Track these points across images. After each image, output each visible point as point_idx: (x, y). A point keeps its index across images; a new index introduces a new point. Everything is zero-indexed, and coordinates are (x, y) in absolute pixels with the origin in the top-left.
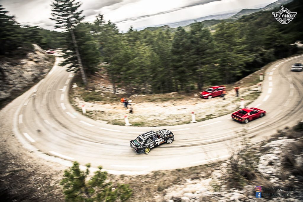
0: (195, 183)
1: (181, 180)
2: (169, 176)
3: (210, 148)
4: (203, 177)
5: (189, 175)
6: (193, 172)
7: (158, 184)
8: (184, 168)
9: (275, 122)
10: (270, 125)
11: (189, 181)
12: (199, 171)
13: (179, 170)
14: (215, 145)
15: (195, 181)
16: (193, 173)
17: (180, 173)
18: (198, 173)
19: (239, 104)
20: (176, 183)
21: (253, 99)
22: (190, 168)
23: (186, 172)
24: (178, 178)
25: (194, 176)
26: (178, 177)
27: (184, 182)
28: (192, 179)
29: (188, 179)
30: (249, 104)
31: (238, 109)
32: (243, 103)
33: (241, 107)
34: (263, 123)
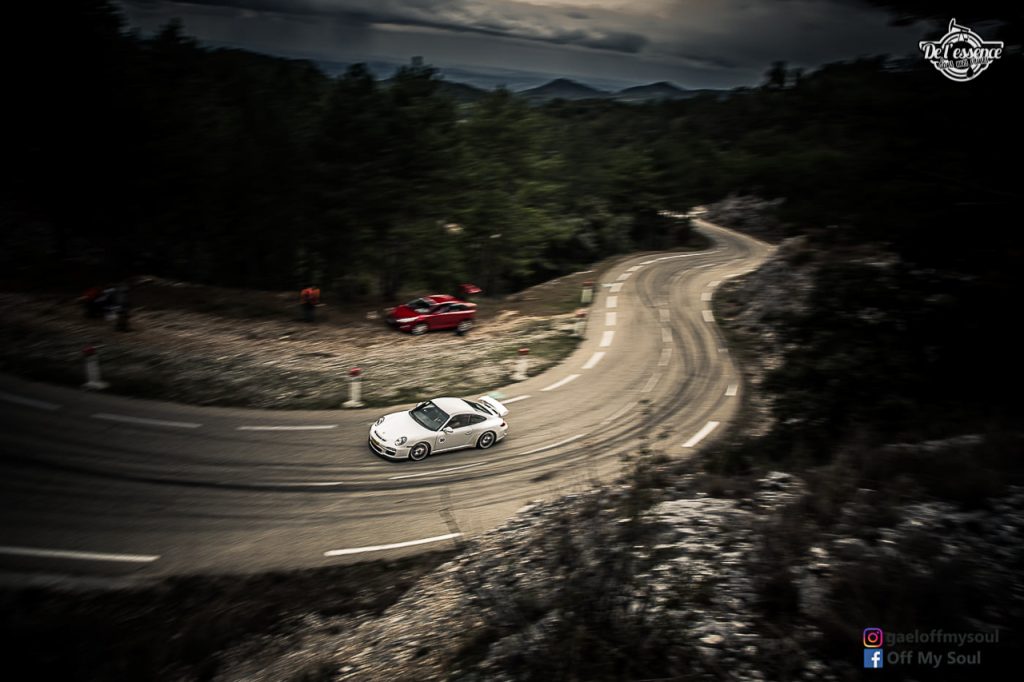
0: (334, 631)
2: (237, 598)
3: (400, 502)
5: (315, 598)
6: (332, 587)
8: (297, 571)
9: (612, 438)
10: (600, 446)
11: (313, 620)
14: (420, 493)
15: (336, 621)
16: (332, 592)
17: (279, 589)
19: (512, 367)
20: (262, 627)
21: (554, 355)
22: (322, 573)
23: (303, 585)
24: (270, 610)
25: (334, 601)
27: (291, 625)
29: (311, 612)
30: (541, 370)
31: (506, 381)
32: (523, 364)
33: (517, 376)
34: (579, 436)
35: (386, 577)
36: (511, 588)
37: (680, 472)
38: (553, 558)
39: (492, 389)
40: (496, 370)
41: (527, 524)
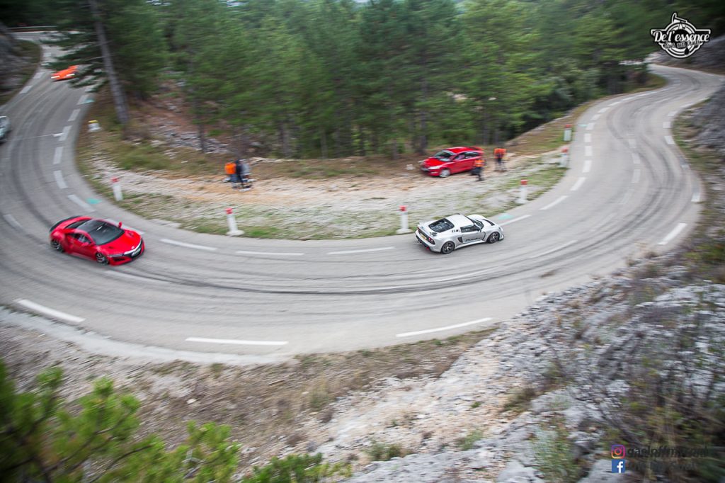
0: (408, 389)
1: (372, 380)
2: (342, 368)
3: (444, 298)
4: (427, 372)
5: (392, 367)
6: (403, 358)
7: (310, 388)
8: (378, 349)
9: (599, 242)
10: (589, 249)
11: (392, 381)
12: (417, 357)
13: (367, 354)
14: (458, 291)
15: (408, 382)
16: (404, 362)
17: (367, 361)
18: (415, 363)
19: (516, 194)
20: (359, 386)
21: (547, 183)
22: (396, 349)
23: (384, 358)
24: (364, 375)
25: (405, 369)
26: (365, 371)
27: (378, 385)
28: (400, 377)
29: (390, 376)
30: (539, 194)
31: (513, 204)
32: (524, 192)
33: (520, 201)
34: (573, 242)
35: (439, 351)
36: (537, 358)
37: (669, 264)
38: (570, 336)
39: (502, 212)
40: (504, 198)
41: (544, 310)
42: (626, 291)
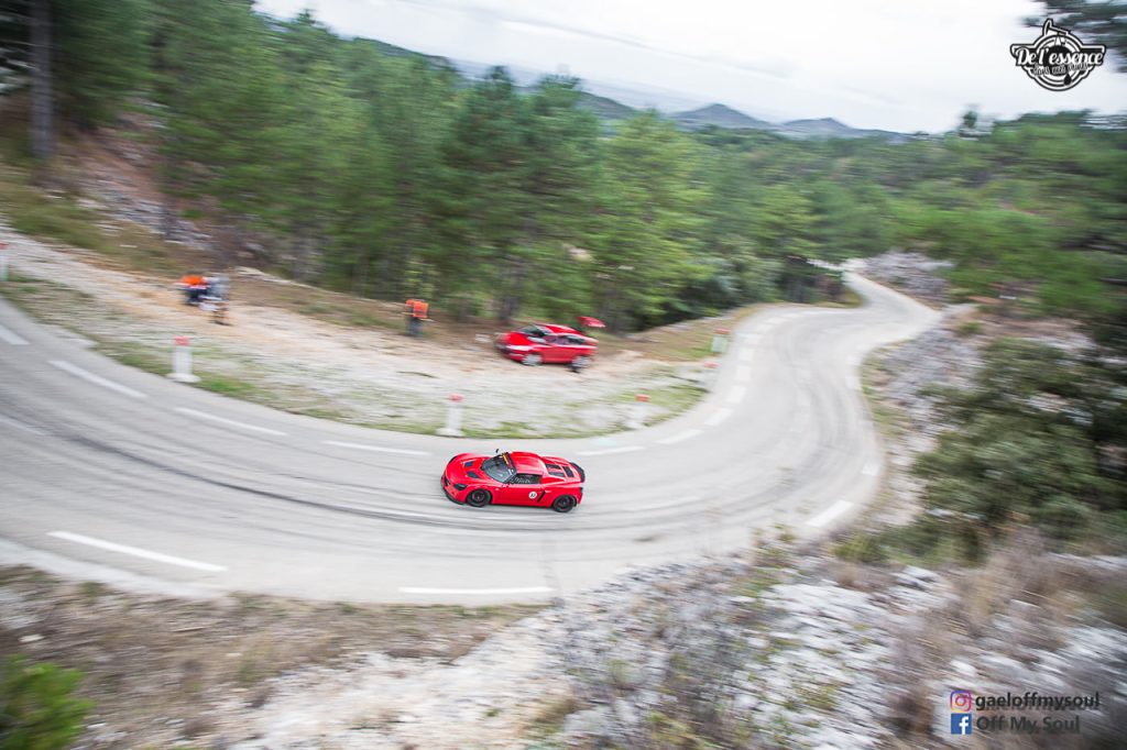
0: (400, 675)
1: (344, 651)
2: (301, 624)
4: (437, 654)
5: (384, 636)
6: (403, 627)
7: (244, 649)
8: (367, 605)
11: (378, 660)
12: (422, 628)
13: (348, 610)
14: (509, 538)
15: (403, 664)
16: (401, 631)
17: (346, 621)
18: (420, 637)
19: (627, 413)
20: (321, 658)
21: (675, 406)
22: (395, 611)
23: (372, 620)
24: (335, 642)
25: (402, 643)
26: (336, 636)
27: (357, 661)
28: (394, 654)
29: (377, 650)
30: (660, 420)
31: (620, 427)
32: (641, 411)
33: (632, 424)
34: (694, 498)
35: (464, 624)
37: (803, 553)
38: (650, 629)
39: (600, 434)
41: (623, 588)
42: (739, 578)
